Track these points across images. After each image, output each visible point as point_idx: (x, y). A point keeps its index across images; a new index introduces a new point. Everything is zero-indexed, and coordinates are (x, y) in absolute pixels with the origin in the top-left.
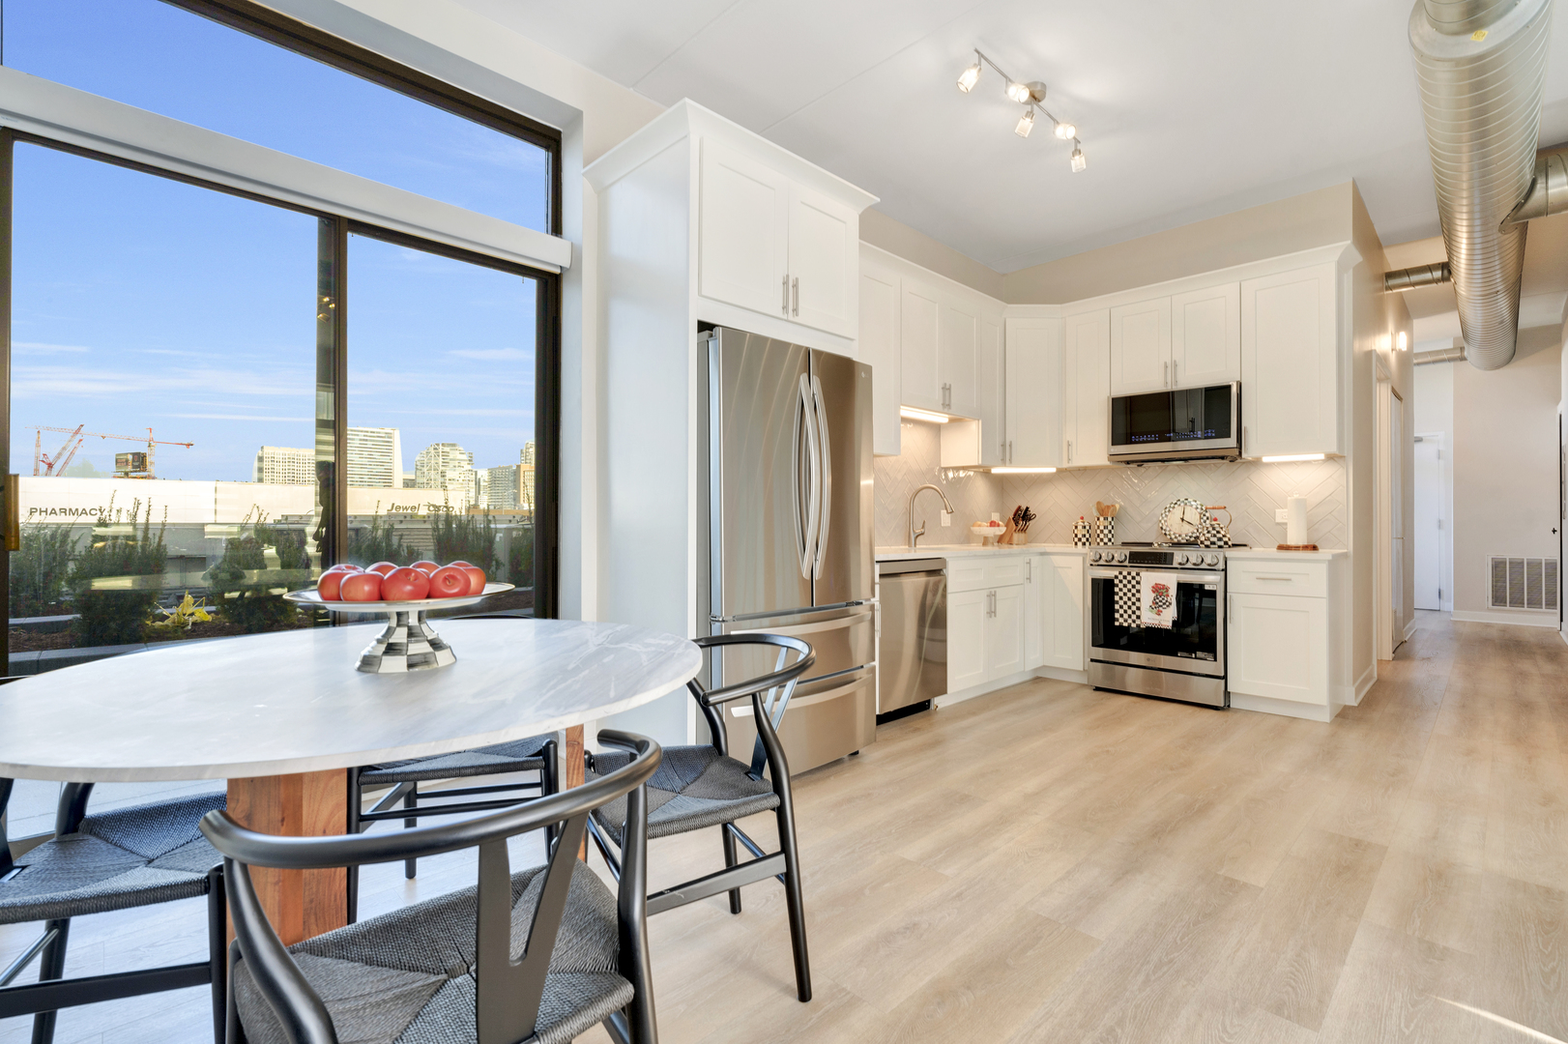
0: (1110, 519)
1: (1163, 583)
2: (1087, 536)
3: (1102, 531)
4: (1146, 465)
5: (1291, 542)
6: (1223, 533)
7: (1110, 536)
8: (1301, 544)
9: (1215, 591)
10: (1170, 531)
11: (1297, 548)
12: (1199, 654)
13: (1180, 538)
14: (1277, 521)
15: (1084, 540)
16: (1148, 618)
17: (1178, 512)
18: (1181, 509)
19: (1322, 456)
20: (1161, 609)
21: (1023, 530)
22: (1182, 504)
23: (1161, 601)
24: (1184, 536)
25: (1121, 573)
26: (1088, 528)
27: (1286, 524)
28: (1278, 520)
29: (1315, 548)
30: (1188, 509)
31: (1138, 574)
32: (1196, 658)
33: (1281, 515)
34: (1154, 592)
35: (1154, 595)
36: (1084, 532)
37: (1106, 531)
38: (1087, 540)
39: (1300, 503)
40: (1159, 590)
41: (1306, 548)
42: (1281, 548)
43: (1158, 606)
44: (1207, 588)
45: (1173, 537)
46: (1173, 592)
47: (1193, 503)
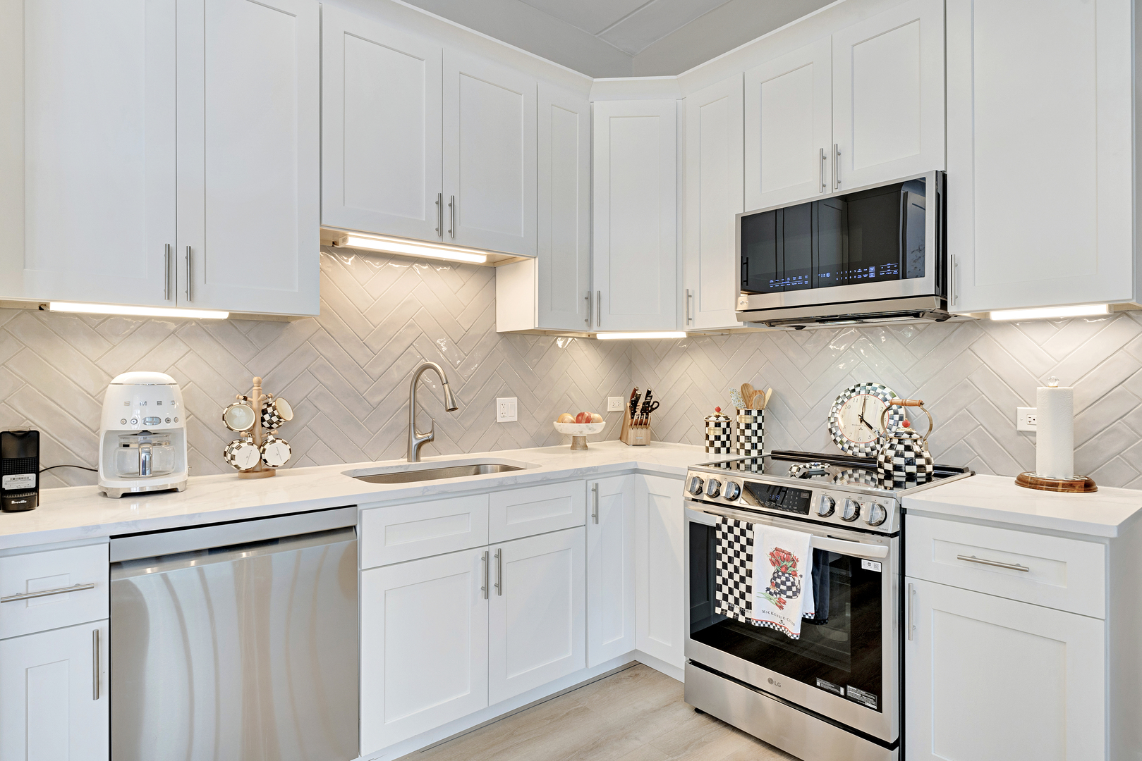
0: (754, 413)
1: (787, 549)
2: (723, 438)
3: (743, 432)
4: (809, 326)
5: (1043, 473)
6: (916, 448)
7: (754, 440)
8: (1061, 478)
9: (880, 574)
10: (842, 436)
11: (1052, 486)
12: (852, 690)
13: (856, 450)
14: (1020, 428)
15: (718, 444)
16: (763, 611)
17: (855, 403)
18: (860, 399)
19: (1103, 309)
20: (783, 596)
21: (642, 424)
22: (863, 392)
23: (784, 583)
24: (862, 446)
25: (725, 521)
26: (724, 425)
27: (1034, 433)
28: (1022, 426)
29: (1088, 487)
30: (871, 399)
31: (749, 527)
32: (845, 697)
33: (1027, 417)
34: (774, 564)
35: (773, 569)
36: (719, 432)
37: (748, 433)
38: (724, 444)
39: (1061, 399)
40: (782, 560)
41: (1069, 486)
42: (1023, 482)
43: (781, 588)
44: (865, 565)
45: (846, 446)
46: (805, 567)
47: (879, 390)
